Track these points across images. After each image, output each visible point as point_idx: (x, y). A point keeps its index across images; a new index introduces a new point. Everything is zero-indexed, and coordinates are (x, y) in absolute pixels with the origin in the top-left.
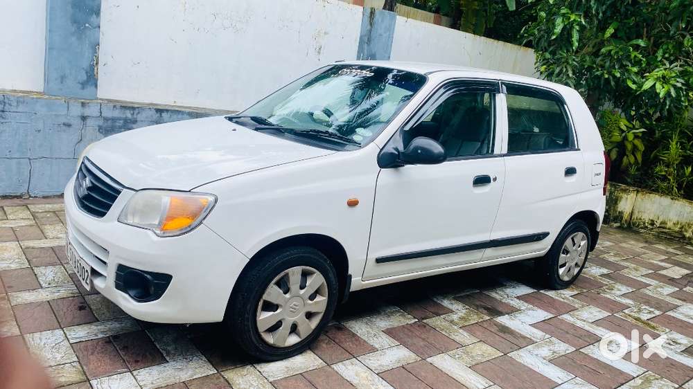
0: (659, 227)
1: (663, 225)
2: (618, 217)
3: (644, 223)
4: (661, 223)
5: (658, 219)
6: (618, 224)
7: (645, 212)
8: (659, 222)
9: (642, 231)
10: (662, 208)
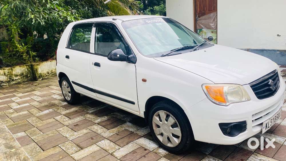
0: (51, 73)
1: (52, 72)
2: (40, 76)
3: (45, 74)
4: (51, 71)
5: (49, 70)
6: (41, 79)
7: (44, 70)
8: (50, 71)
9: (46, 77)
10: (49, 66)
